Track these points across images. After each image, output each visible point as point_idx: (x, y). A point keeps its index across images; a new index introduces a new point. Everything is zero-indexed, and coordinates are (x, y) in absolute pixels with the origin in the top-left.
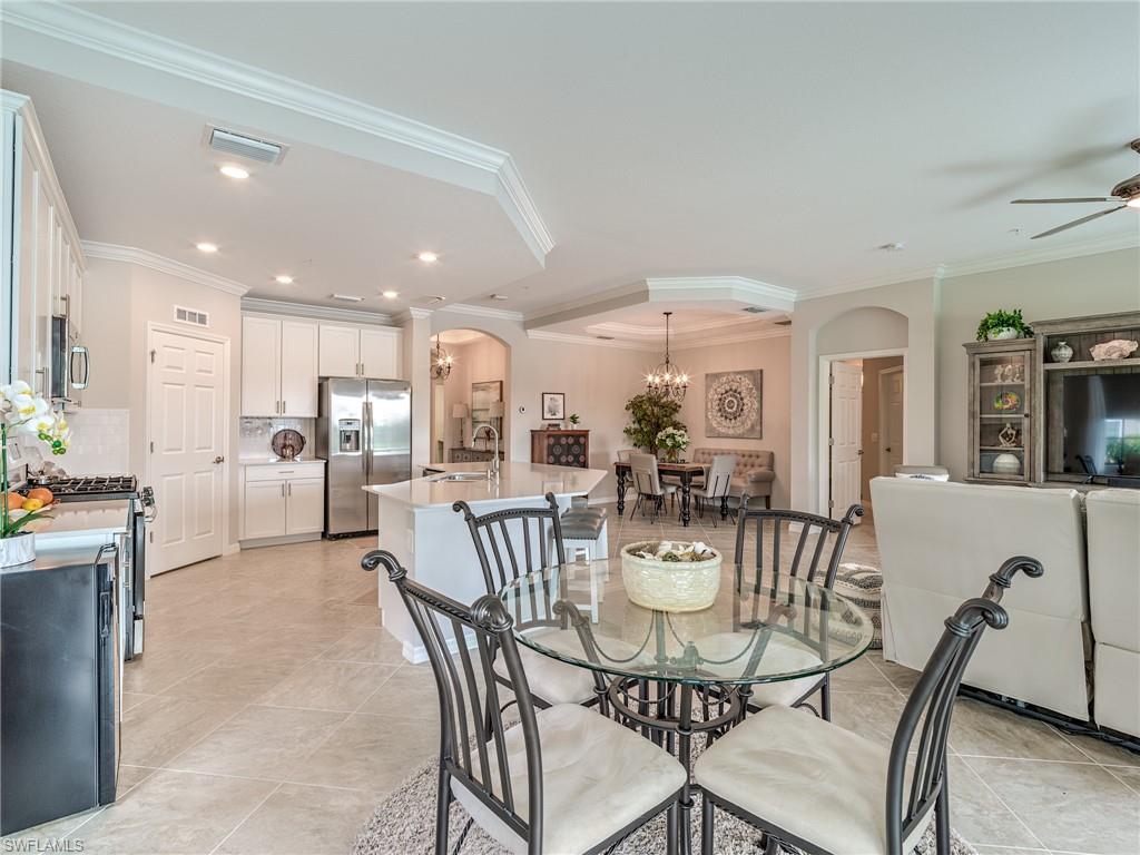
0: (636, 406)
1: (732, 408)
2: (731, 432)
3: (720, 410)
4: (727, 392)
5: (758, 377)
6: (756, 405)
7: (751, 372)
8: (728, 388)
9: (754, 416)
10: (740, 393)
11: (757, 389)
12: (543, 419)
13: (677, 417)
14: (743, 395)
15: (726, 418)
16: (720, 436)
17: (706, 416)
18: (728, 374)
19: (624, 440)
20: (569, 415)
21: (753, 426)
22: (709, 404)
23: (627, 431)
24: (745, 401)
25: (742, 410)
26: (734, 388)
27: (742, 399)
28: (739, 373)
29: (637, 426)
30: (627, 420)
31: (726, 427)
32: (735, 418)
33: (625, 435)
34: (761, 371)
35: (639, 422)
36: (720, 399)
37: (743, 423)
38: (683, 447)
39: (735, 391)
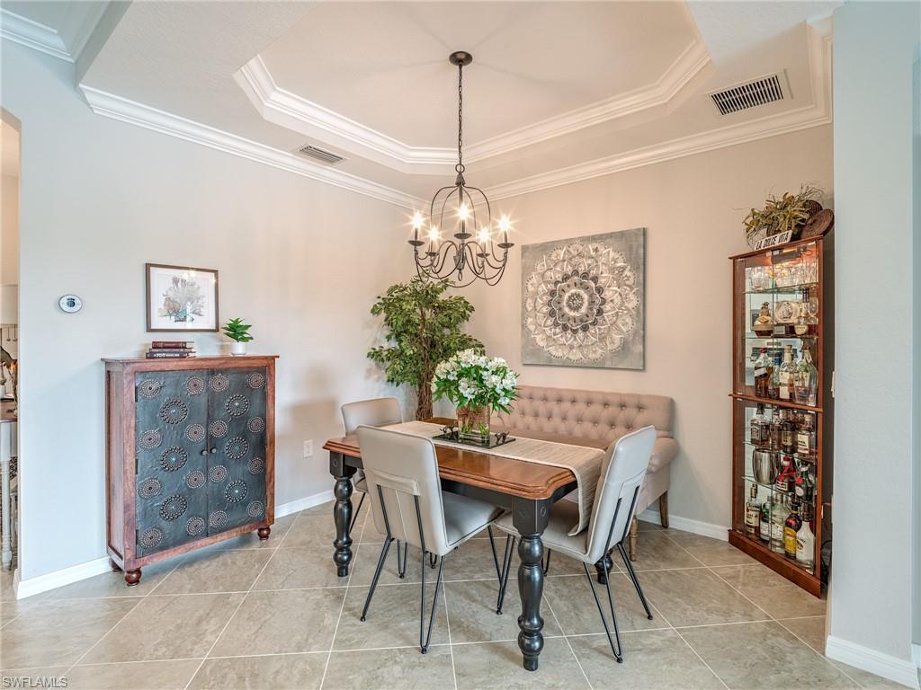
0: (390, 306)
1: (577, 308)
2: (576, 355)
3: (552, 314)
4: (566, 278)
5: (635, 246)
6: (633, 302)
7: (622, 235)
8: (569, 270)
9: (627, 324)
10: (595, 279)
11: (635, 268)
12: (149, 330)
13: (466, 329)
14: (602, 281)
15: (565, 328)
16: (551, 363)
17: (524, 326)
18: (569, 242)
19: (369, 372)
20: (225, 321)
21: (625, 347)
22: (529, 301)
23: (375, 355)
24: (607, 294)
25: (600, 312)
26: (582, 269)
27: (600, 290)
28: (593, 239)
29: (394, 344)
30: (377, 335)
31: (562, 345)
32: (585, 329)
33: (372, 362)
34: (645, 232)
35: (398, 336)
36: (553, 293)
37: (602, 339)
38: (504, 401)
39: (585, 275)
